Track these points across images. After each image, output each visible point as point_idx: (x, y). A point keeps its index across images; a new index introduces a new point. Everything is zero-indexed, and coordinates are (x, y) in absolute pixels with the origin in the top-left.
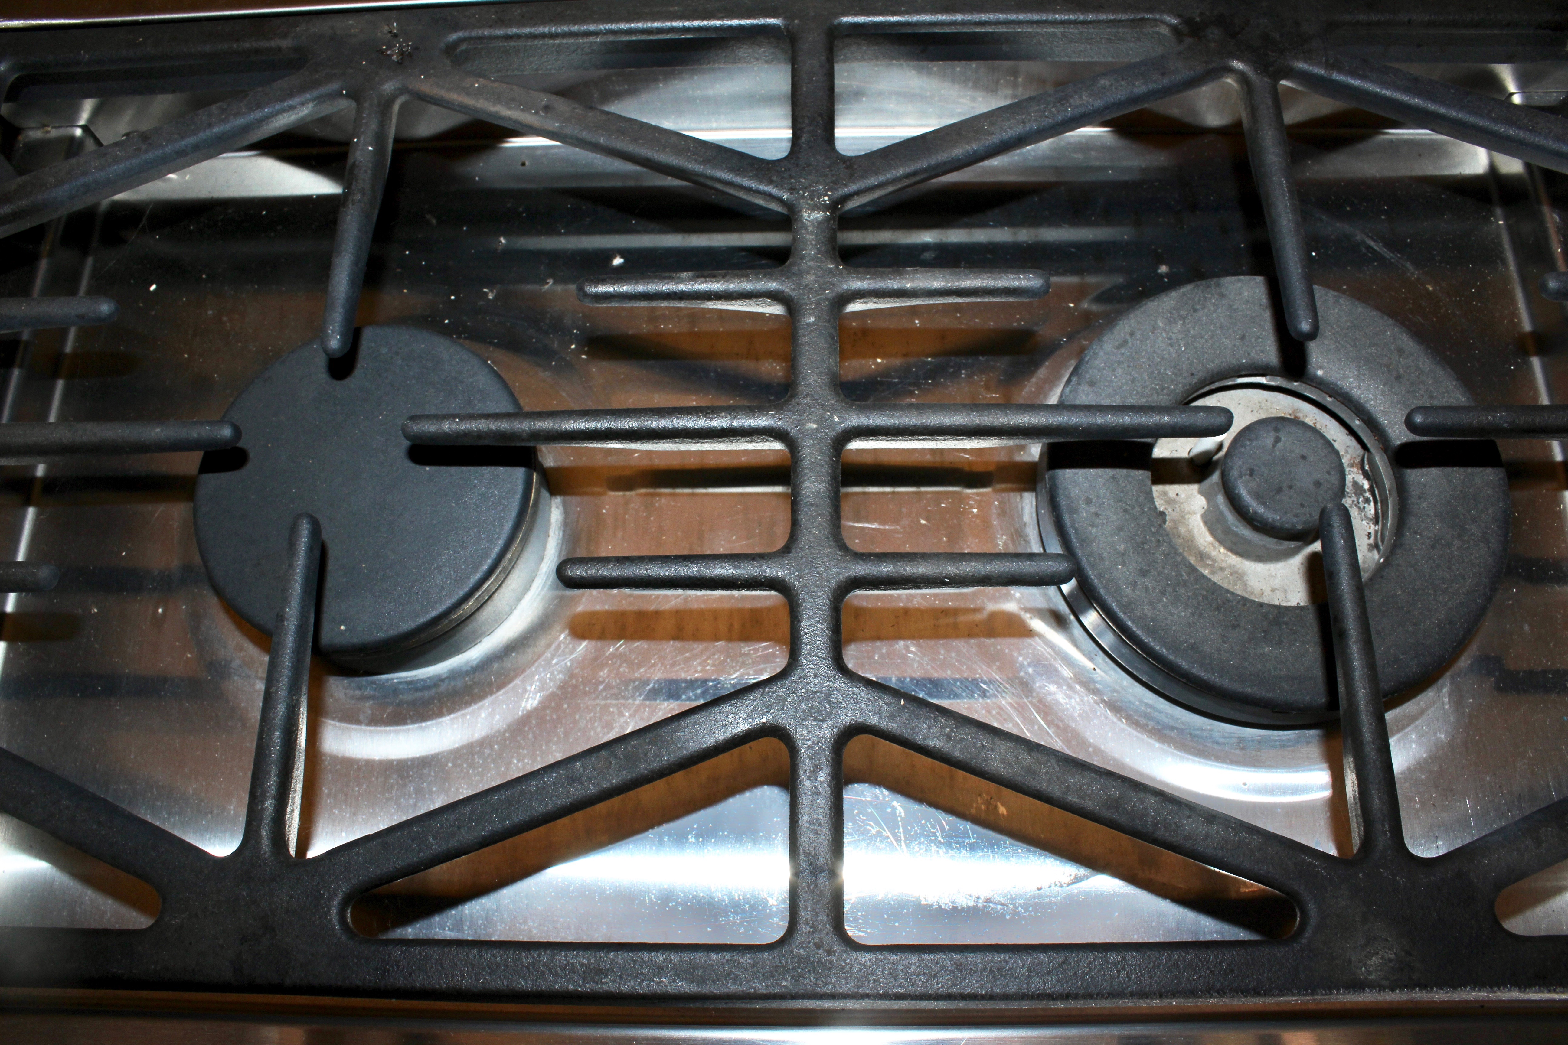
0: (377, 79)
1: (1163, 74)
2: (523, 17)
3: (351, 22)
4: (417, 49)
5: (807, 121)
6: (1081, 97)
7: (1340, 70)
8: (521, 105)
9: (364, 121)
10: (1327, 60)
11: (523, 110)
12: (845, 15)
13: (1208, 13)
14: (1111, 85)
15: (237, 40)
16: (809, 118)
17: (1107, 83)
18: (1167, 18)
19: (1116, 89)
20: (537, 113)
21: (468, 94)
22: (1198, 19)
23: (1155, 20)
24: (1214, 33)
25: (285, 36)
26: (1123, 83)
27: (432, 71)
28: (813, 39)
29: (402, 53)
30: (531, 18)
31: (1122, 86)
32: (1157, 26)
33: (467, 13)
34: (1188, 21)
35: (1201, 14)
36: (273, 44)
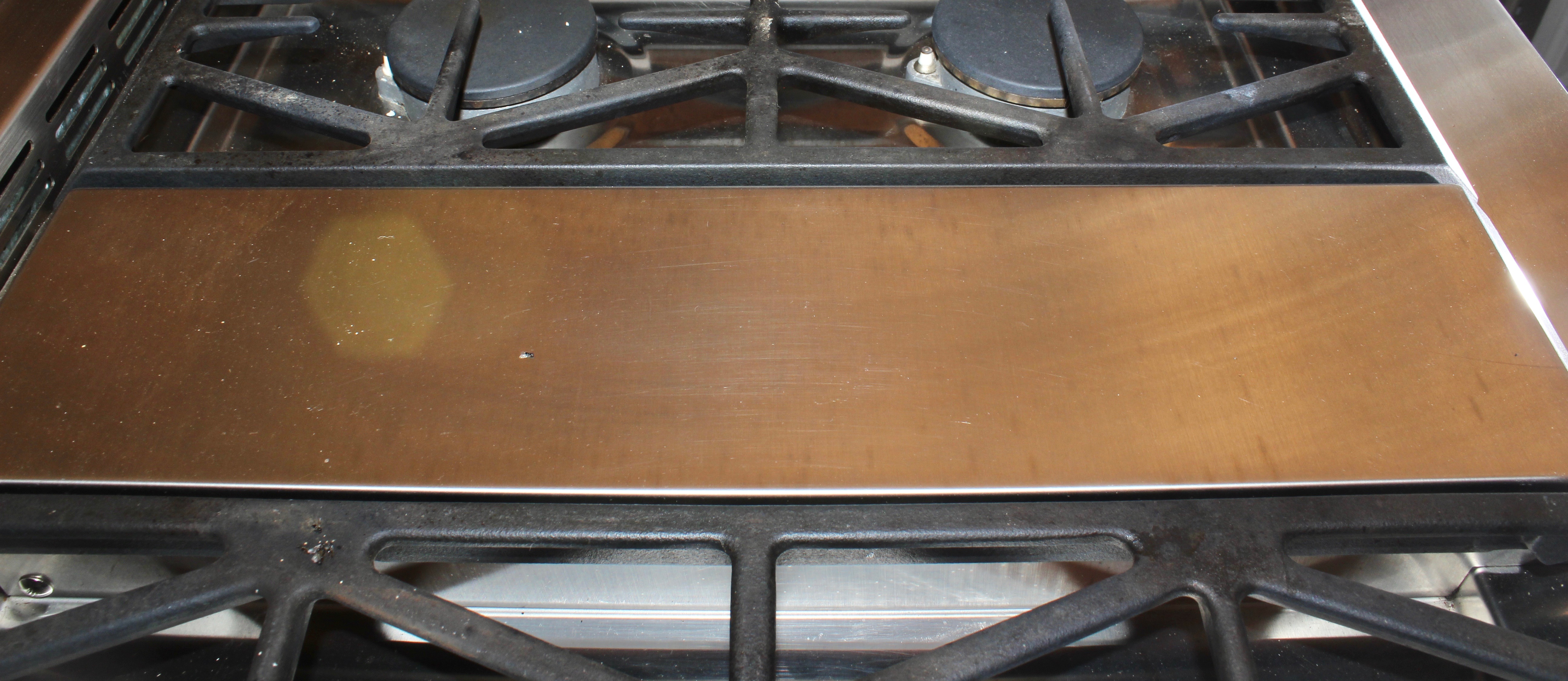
0: (293, 580)
1: (1121, 600)
2: (454, 518)
3: (275, 511)
4: (339, 548)
5: (745, 660)
6: (1036, 631)
7: (1302, 588)
8: (442, 625)
9: (272, 631)
10: (1288, 578)
11: (443, 631)
12: (787, 531)
13: (1161, 527)
14: (1067, 615)
15: (154, 521)
16: (747, 655)
17: (1063, 613)
18: (1120, 532)
19: (1073, 619)
20: (458, 635)
21: (387, 607)
22: (1152, 535)
23: (1109, 535)
24: (1169, 550)
25: (205, 520)
26: (1079, 612)
27: (352, 577)
28: (754, 560)
29: (322, 551)
30: (462, 521)
31: (1078, 616)
32: (1110, 540)
33: (396, 510)
34: (1143, 537)
35: (1155, 529)
36: (191, 527)
